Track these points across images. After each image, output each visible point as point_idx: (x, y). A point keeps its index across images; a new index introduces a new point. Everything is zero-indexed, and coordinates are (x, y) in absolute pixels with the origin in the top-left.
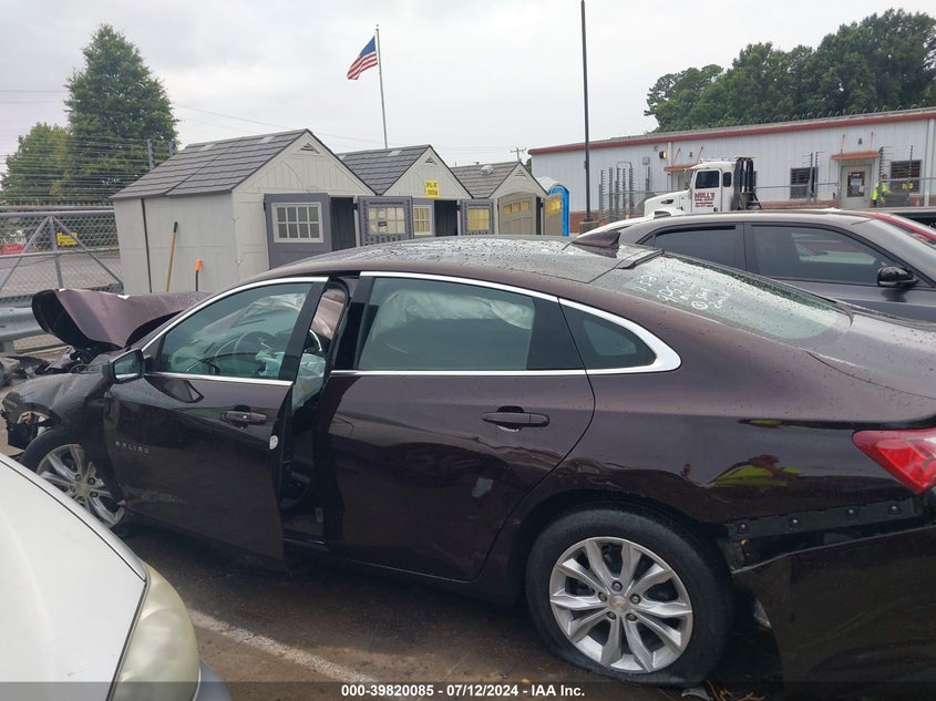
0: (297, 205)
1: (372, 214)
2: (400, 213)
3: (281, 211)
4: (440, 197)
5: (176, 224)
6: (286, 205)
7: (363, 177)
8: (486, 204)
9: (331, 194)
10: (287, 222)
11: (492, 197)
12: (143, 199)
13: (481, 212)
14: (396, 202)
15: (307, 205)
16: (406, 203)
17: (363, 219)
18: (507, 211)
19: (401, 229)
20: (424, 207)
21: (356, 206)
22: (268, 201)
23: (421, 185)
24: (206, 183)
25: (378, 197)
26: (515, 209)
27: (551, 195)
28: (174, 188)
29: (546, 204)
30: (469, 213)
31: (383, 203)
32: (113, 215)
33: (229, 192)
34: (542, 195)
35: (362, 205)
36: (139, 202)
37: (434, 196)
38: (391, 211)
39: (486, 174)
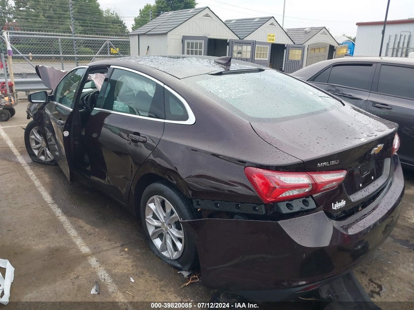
0: (194, 41)
1: (235, 48)
2: (249, 48)
3: (188, 43)
4: (275, 42)
5: (148, 47)
6: (190, 41)
7: (234, 31)
8: (301, 47)
9: (209, 37)
10: (190, 49)
11: (304, 44)
12: (139, 35)
13: (297, 51)
14: (248, 43)
15: (199, 41)
16: (253, 44)
17: (230, 50)
18: (313, 51)
19: (248, 56)
20: (265, 46)
21: (228, 44)
22: (184, 38)
23: (265, 36)
24: (161, 30)
25: (242, 40)
26: (317, 51)
27: (340, 46)
28: (149, 31)
29: (337, 50)
30: (291, 51)
31: (241, 42)
32: (129, 42)
33: (166, 34)
34: (335, 45)
35: (231, 44)
36: (137, 37)
37: (272, 42)
38: (245, 47)
39: (306, 32)
